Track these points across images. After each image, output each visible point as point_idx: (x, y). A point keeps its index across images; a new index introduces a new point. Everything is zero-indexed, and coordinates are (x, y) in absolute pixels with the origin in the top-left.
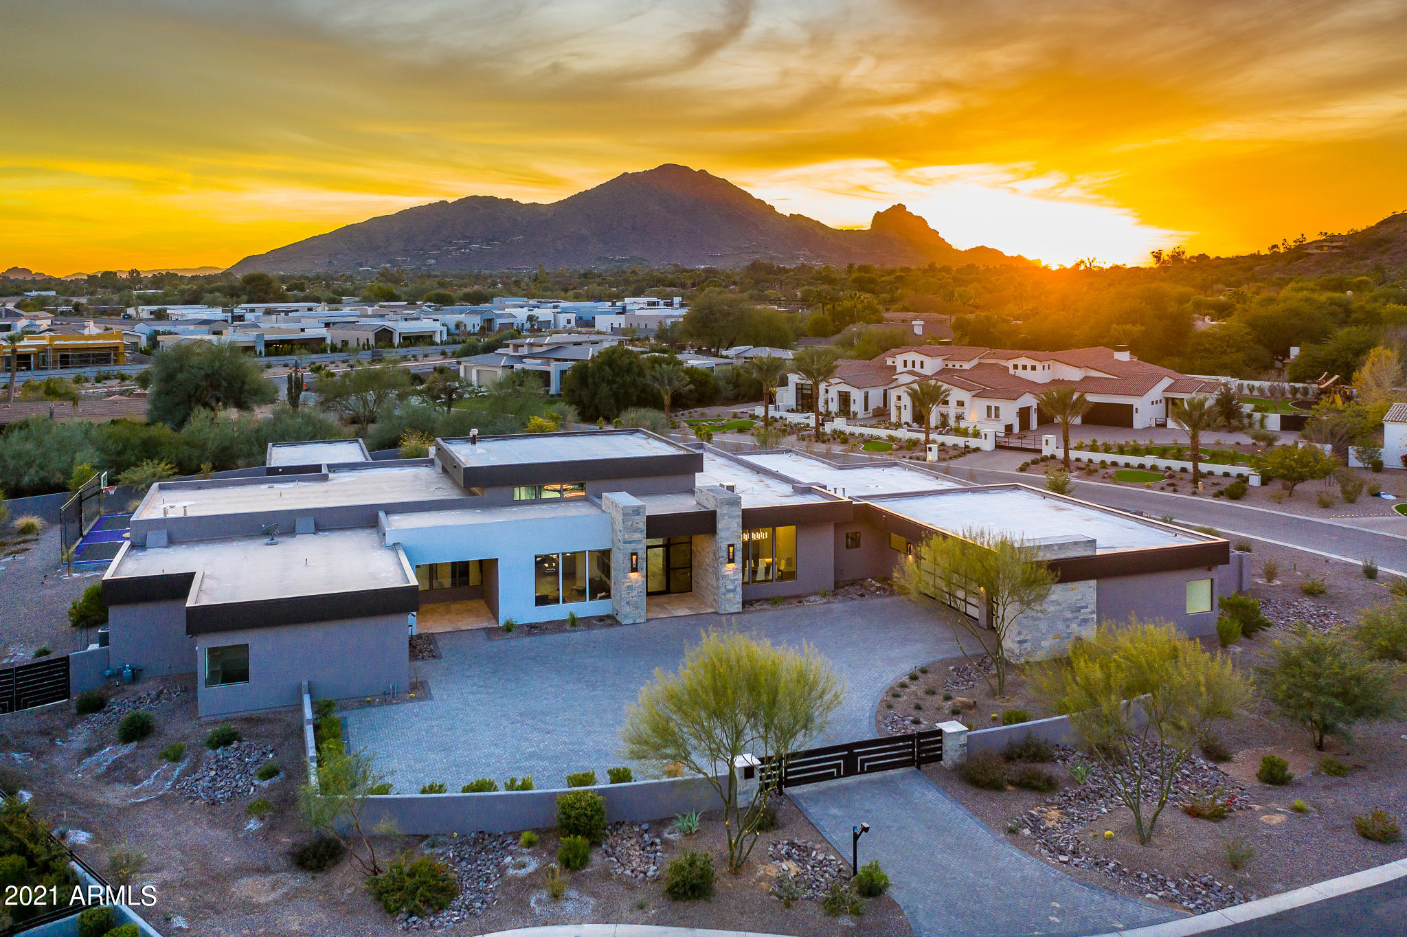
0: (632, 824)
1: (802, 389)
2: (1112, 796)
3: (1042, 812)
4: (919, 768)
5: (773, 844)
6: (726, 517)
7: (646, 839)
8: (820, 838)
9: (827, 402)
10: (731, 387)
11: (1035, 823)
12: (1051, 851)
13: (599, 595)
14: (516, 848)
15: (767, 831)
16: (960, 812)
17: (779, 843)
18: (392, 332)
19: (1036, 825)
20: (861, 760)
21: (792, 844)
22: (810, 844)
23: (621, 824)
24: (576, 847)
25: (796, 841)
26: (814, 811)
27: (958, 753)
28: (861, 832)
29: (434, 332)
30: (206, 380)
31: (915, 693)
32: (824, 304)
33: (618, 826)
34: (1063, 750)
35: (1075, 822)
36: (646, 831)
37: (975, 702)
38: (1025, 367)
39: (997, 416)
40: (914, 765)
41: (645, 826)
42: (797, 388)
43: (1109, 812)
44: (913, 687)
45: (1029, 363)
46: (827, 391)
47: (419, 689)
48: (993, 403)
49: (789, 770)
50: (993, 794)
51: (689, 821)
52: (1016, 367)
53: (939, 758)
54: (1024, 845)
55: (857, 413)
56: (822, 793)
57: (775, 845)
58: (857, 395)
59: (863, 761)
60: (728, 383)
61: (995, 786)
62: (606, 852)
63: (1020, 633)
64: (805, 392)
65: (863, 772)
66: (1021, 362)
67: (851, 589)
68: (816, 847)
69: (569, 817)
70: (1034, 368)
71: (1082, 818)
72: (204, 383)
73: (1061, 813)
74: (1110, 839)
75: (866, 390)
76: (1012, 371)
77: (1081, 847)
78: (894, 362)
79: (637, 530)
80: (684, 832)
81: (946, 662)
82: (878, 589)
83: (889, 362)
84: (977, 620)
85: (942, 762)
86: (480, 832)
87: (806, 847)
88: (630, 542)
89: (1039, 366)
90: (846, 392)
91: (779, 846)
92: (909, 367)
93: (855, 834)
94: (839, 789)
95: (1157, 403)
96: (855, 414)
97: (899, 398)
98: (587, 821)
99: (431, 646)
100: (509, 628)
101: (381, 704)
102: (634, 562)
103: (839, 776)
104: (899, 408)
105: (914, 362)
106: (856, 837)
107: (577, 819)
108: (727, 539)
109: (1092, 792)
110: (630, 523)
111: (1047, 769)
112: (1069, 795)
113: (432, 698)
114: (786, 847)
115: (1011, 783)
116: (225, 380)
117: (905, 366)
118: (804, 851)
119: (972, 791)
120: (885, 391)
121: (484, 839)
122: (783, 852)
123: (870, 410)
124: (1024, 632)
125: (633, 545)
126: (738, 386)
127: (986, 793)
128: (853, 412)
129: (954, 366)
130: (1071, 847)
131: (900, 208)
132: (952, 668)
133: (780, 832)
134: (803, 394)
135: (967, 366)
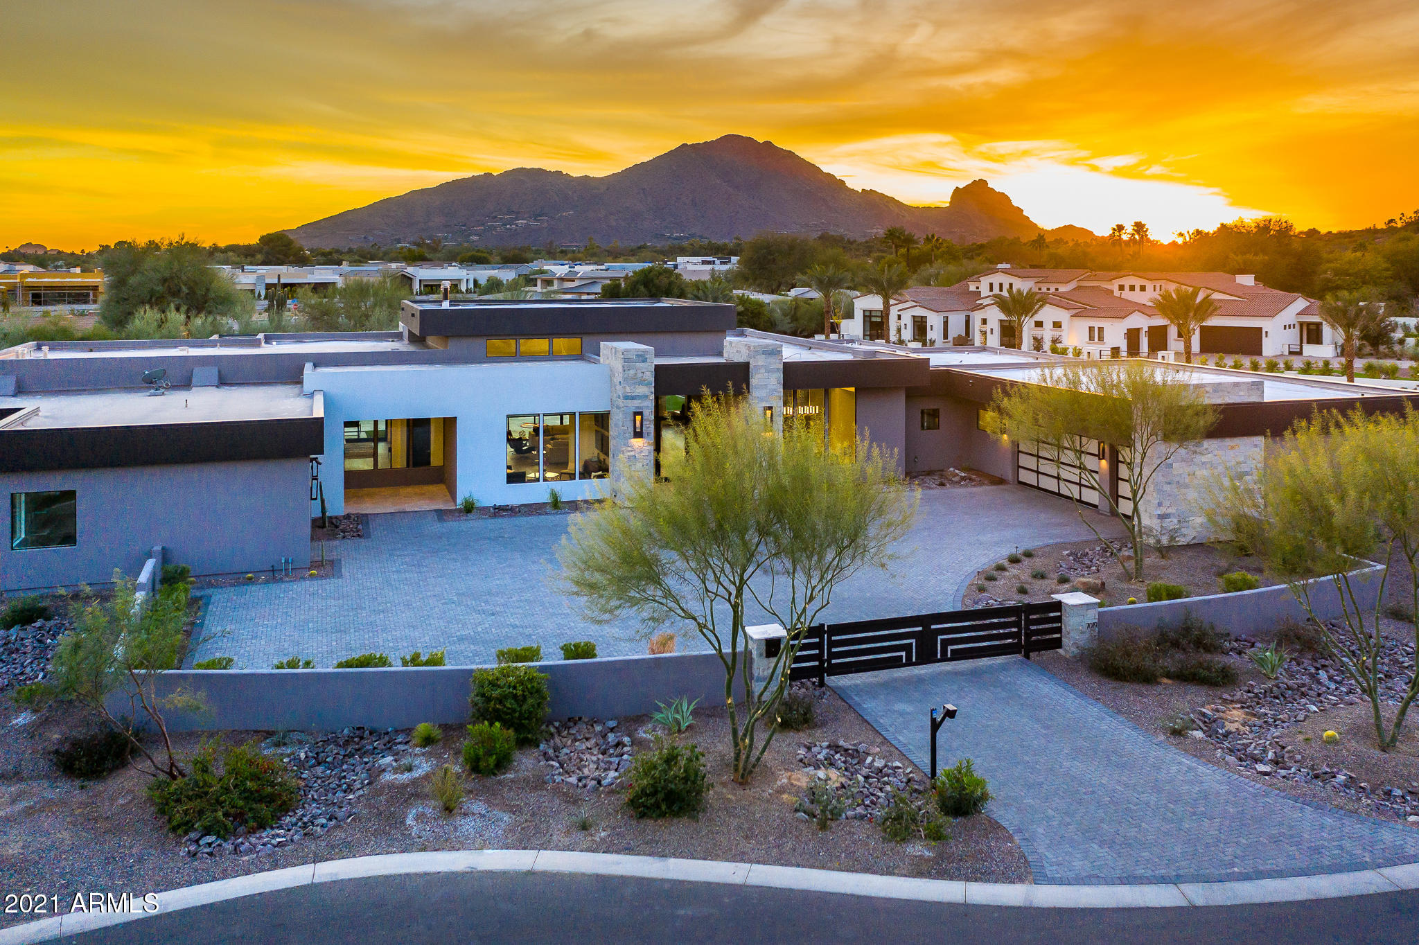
0: (593, 721)
1: (870, 316)
2: (1319, 695)
3: (1217, 711)
4: (1027, 656)
5: (805, 746)
6: (762, 371)
7: (610, 740)
8: (879, 740)
9: (899, 330)
10: (788, 319)
11: (1210, 725)
12: (1240, 759)
13: (593, 474)
14: (406, 747)
15: (798, 731)
16: (1094, 710)
17: (816, 746)
18: (411, 279)
19: (1210, 728)
20: (942, 640)
21: (835, 747)
22: (861, 748)
23: (575, 721)
24: (492, 739)
25: (841, 743)
26: (871, 707)
27: (1087, 636)
28: (943, 719)
29: (459, 280)
30: (163, 285)
31: (1016, 577)
32: (897, 247)
33: (571, 724)
34: (1236, 640)
35: (1271, 725)
36: (612, 730)
37: (1103, 584)
38: (1132, 288)
39: (1101, 338)
40: (1019, 652)
41: (612, 724)
42: (864, 316)
43: (1321, 710)
44: (1014, 571)
45: (1137, 282)
46: (899, 317)
47: (326, 568)
48: (1096, 324)
49: (834, 650)
50: (1143, 689)
51: (678, 713)
52: (1122, 288)
53: (1058, 644)
54: (1197, 751)
55: (934, 341)
56: (885, 685)
57: (809, 749)
58: (934, 320)
59: (945, 643)
60: (785, 315)
61: (1145, 678)
62: (545, 754)
63: (1160, 504)
64: (874, 319)
65: (944, 659)
66: (1127, 282)
67: (927, 479)
68: (871, 752)
69: (489, 699)
70: (1143, 288)
71: (1279, 719)
72: (159, 288)
73: (1247, 714)
74: (1332, 741)
75: (946, 314)
76: (1117, 293)
77: (1286, 755)
78: (977, 288)
79: (642, 382)
80: (670, 729)
81: (1060, 547)
82: (963, 478)
83: (972, 288)
84: (1096, 506)
85: (1060, 651)
86: (359, 729)
87: (857, 751)
88: (633, 398)
89: (1149, 286)
90: (922, 317)
91: (815, 750)
92: (996, 290)
93: (933, 720)
94: (907, 681)
95: (1290, 328)
96: (933, 342)
97: (984, 321)
98: (515, 706)
99: (360, 527)
100: (469, 508)
101: (267, 582)
102: (638, 424)
103: (909, 663)
104: (984, 333)
105: (1001, 285)
106: (935, 726)
107: (501, 702)
108: (761, 400)
109: (1289, 688)
110: (632, 372)
111: (1220, 660)
112: (1256, 691)
113: (340, 576)
114: (825, 752)
115: (1168, 676)
116: (186, 285)
117: (991, 290)
118: (853, 757)
119: (1109, 685)
120: (968, 317)
121: (362, 738)
122: (820, 757)
123: (950, 338)
124: (1166, 503)
125: (635, 401)
126: (797, 320)
127: (1128, 687)
128: (930, 340)
129: (1048, 289)
130: (1270, 755)
131: (981, 184)
132: (1066, 552)
133: (818, 733)
134: (872, 323)
135: (1063, 289)
